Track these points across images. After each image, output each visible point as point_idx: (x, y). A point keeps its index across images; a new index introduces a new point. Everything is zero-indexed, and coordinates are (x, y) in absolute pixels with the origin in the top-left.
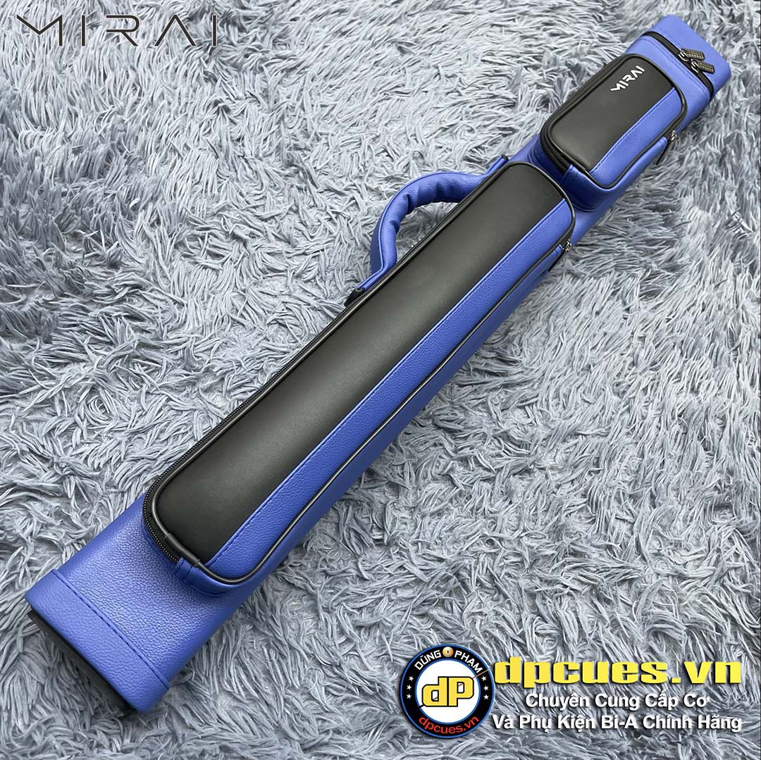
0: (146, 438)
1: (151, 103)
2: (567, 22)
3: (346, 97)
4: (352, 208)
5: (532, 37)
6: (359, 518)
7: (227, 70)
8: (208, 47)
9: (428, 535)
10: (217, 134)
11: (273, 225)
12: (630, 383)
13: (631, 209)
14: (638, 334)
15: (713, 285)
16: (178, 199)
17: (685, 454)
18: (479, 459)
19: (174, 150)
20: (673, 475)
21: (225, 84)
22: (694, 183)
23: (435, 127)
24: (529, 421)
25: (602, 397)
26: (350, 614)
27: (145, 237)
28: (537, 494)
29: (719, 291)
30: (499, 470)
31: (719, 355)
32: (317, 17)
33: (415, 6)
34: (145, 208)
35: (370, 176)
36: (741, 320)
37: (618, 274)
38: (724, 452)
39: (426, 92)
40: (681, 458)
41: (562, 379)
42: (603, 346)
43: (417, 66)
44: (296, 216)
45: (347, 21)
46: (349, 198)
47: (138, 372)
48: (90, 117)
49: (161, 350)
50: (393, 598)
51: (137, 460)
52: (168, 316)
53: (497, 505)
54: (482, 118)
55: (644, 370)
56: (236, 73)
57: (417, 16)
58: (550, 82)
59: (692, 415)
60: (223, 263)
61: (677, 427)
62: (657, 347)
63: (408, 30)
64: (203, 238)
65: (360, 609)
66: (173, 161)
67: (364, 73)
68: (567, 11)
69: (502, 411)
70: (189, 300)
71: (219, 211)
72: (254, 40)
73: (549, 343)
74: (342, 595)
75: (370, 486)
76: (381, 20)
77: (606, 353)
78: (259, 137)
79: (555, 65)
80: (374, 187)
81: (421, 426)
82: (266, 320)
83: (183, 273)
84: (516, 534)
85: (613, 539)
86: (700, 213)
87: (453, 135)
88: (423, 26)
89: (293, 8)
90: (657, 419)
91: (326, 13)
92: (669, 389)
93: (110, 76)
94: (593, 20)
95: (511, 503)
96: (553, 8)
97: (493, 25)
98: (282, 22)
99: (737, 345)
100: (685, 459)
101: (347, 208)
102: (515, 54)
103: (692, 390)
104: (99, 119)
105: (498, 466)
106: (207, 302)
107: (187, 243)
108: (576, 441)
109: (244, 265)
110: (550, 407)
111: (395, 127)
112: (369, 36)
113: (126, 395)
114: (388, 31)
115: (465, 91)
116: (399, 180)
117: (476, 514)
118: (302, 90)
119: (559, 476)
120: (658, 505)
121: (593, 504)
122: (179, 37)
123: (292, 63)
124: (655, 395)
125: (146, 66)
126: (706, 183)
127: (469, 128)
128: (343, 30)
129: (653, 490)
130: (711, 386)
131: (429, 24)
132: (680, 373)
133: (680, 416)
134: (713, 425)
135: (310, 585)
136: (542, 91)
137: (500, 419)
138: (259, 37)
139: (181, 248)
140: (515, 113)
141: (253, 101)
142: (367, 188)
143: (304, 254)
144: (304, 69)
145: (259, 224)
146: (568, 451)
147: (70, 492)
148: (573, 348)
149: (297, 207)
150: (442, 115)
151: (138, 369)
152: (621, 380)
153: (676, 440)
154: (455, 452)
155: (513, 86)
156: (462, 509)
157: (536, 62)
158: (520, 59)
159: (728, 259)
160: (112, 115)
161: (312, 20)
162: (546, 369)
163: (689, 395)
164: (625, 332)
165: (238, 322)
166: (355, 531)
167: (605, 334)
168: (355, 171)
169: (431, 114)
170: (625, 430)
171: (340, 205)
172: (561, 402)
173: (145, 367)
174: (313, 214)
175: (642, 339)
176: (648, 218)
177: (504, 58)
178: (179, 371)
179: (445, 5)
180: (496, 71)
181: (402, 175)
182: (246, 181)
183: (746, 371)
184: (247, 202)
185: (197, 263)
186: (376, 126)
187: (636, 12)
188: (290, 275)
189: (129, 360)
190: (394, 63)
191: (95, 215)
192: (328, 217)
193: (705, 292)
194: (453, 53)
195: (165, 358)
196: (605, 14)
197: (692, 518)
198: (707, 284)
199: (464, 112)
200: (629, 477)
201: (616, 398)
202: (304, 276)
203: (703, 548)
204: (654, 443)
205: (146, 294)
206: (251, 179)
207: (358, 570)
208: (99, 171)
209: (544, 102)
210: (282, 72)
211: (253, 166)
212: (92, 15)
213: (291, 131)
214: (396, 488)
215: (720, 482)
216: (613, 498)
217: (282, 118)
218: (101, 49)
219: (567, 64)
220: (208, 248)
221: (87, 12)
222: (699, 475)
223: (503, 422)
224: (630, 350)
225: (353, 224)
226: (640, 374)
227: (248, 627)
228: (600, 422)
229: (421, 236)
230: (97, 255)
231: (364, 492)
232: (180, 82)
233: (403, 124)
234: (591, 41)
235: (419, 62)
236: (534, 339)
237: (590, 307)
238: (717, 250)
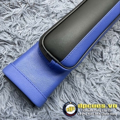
0: (37, 30)
51: (34, 35)
147: (16, 43)
151: (34, 11)
178: (45, 12)
227: (67, 82)
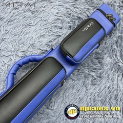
22: (108, 51)
136: (70, 24)
157: (69, 16)
229: (29, 69)
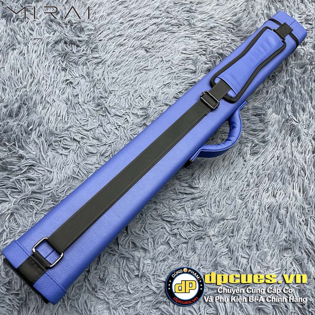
1: (39, 82)
2: (217, 33)
3: (123, 73)
4: (125, 123)
5: (202, 41)
6: (129, 265)
7: (71, 65)
8: (63, 55)
9: (159, 271)
10: (67, 94)
11: (92, 133)
12: (246, 194)
13: (246, 115)
14: (250, 171)
15: (282, 148)
16: (50, 125)
17: (271, 226)
18: (181, 234)
19: (49, 103)
20: (266, 235)
21: (70, 71)
23: (161, 84)
24: (203, 214)
25: (234, 201)
26: (125, 310)
27: (35, 142)
28: (207, 248)
29: (284, 150)
30: (190, 238)
31: (285, 179)
32: (111, 39)
33: (152, 31)
34: (35, 129)
35: (133, 108)
36: (294, 163)
37: (240, 145)
38: (288, 223)
39: (158, 69)
40: (269, 227)
41: (217, 195)
42: (234, 178)
43: (153, 57)
44: (102, 128)
45: (123, 40)
46: (124, 118)
47: (32, 205)
48: (12, 90)
49: (42, 194)
50: (144, 301)
52: (45, 178)
53: (189, 254)
54: (181, 79)
55: (253, 188)
56: (75, 66)
57: (153, 35)
58: (210, 61)
59: (274, 207)
60: (70, 152)
61: (267, 213)
62: (258, 177)
63: (149, 42)
64: (60, 141)
65: (129, 308)
66: (48, 107)
67: (130, 62)
68: (217, 29)
69: (191, 210)
70: (54, 170)
71: (68, 128)
72: (83, 51)
73: (211, 178)
74: (121, 302)
75: (134, 250)
76: (137, 38)
77: (236, 181)
78: (85, 94)
79: (212, 54)
80: (135, 113)
81: (156, 220)
82: (88, 176)
83: (52, 158)
84: (198, 267)
85: (240, 267)
86: (276, 116)
87: (169, 87)
88: (156, 39)
89: (100, 35)
90: (258, 210)
91: (114, 37)
92: (263, 196)
93: (21, 71)
94: (229, 32)
95: (195, 253)
96: (212, 28)
97: (186, 37)
98: (95, 42)
99: (292, 174)
100: (270, 228)
101: (124, 123)
102: (195, 49)
103: (274, 195)
104: (16, 91)
105: (190, 237)
106: (62, 170)
107: (53, 144)
108: (223, 222)
109: (78, 152)
110: (212, 207)
111: (144, 85)
112: (132, 46)
113: (26, 215)
114: (141, 43)
115: (174, 67)
116: (146, 109)
117: (180, 259)
118: (104, 71)
119: (216, 239)
120: (259, 250)
121: (231, 251)
122: (51, 51)
123: (99, 60)
124: (257, 199)
125: (36, 65)
126: (278, 102)
127: (176, 84)
128: (121, 44)
129: (257, 243)
130: (282, 194)
131: (158, 39)
132: (268, 188)
133: (268, 208)
134: (283, 211)
135: (107, 298)
137: (190, 214)
138: (85, 49)
139: (51, 146)
140: (196, 75)
141: (83, 78)
142: (132, 113)
143: (105, 144)
144: (105, 62)
145: (85, 133)
146: (220, 227)
148: (221, 180)
149: (102, 124)
150: (164, 78)
152: (242, 193)
153: (267, 219)
154: (171, 231)
155: (195, 63)
156: (174, 257)
158: (197, 51)
159: (288, 136)
160: (22, 88)
161: (108, 40)
162: (210, 190)
163: (272, 198)
164: (244, 172)
165: (76, 178)
166: (127, 271)
167: (235, 172)
168: (127, 106)
169: (160, 78)
170: (244, 216)
171: (120, 122)
172: (217, 205)
173: (35, 202)
174: (109, 126)
175: (252, 173)
176: (253, 119)
177: (190, 51)
179: (165, 30)
180: (187, 58)
181: (147, 107)
182: (80, 114)
183: (297, 186)
184: (80, 123)
185: (58, 153)
186: (136, 85)
187: (247, 28)
188: (99, 155)
189: (28, 200)
190: (143, 57)
191: (13, 135)
192: (115, 127)
193: (278, 151)
194: (169, 51)
195: (44, 197)
196: (234, 29)
197: (274, 254)
198: (279, 147)
199: (173, 77)
200: (247, 237)
201: (241, 201)
202: (105, 155)
203: (279, 268)
204: (257, 221)
205: (36, 168)
206: (82, 113)
207: (128, 289)
208: (16, 114)
209: (208, 70)
210: (95, 64)
211: (83, 107)
212: (13, 45)
213: (99, 90)
214: (145, 250)
215: (286, 237)
216: (240, 247)
217: (95, 85)
218: (17, 60)
219: (217, 53)
220: (63, 146)
221: (11, 43)
222: (277, 235)
223: (192, 216)
224: (246, 179)
225: (126, 130)
226: (251, 190)
228: (234, 213)
230: (14, 152)
231: (131, 252)
232: (51, 72)
233: (148, 83)
234: (228, 41)
235: (154, 55)
236: (205, 177)
237: (229, 161)
238: (283, 132)
